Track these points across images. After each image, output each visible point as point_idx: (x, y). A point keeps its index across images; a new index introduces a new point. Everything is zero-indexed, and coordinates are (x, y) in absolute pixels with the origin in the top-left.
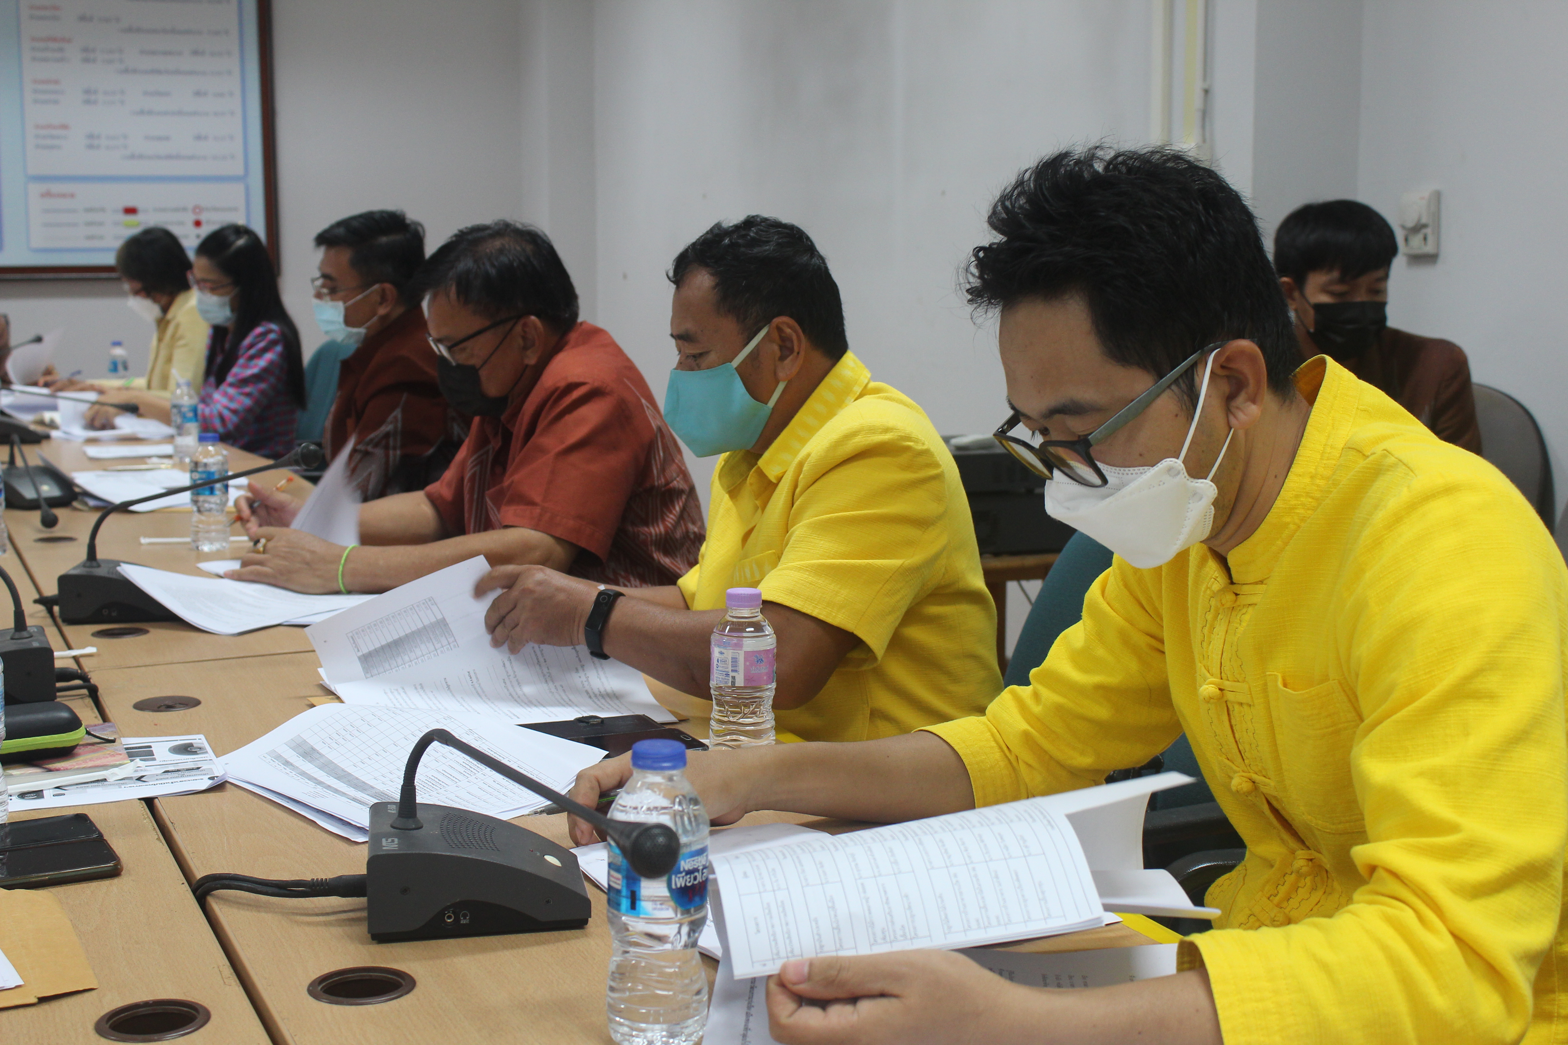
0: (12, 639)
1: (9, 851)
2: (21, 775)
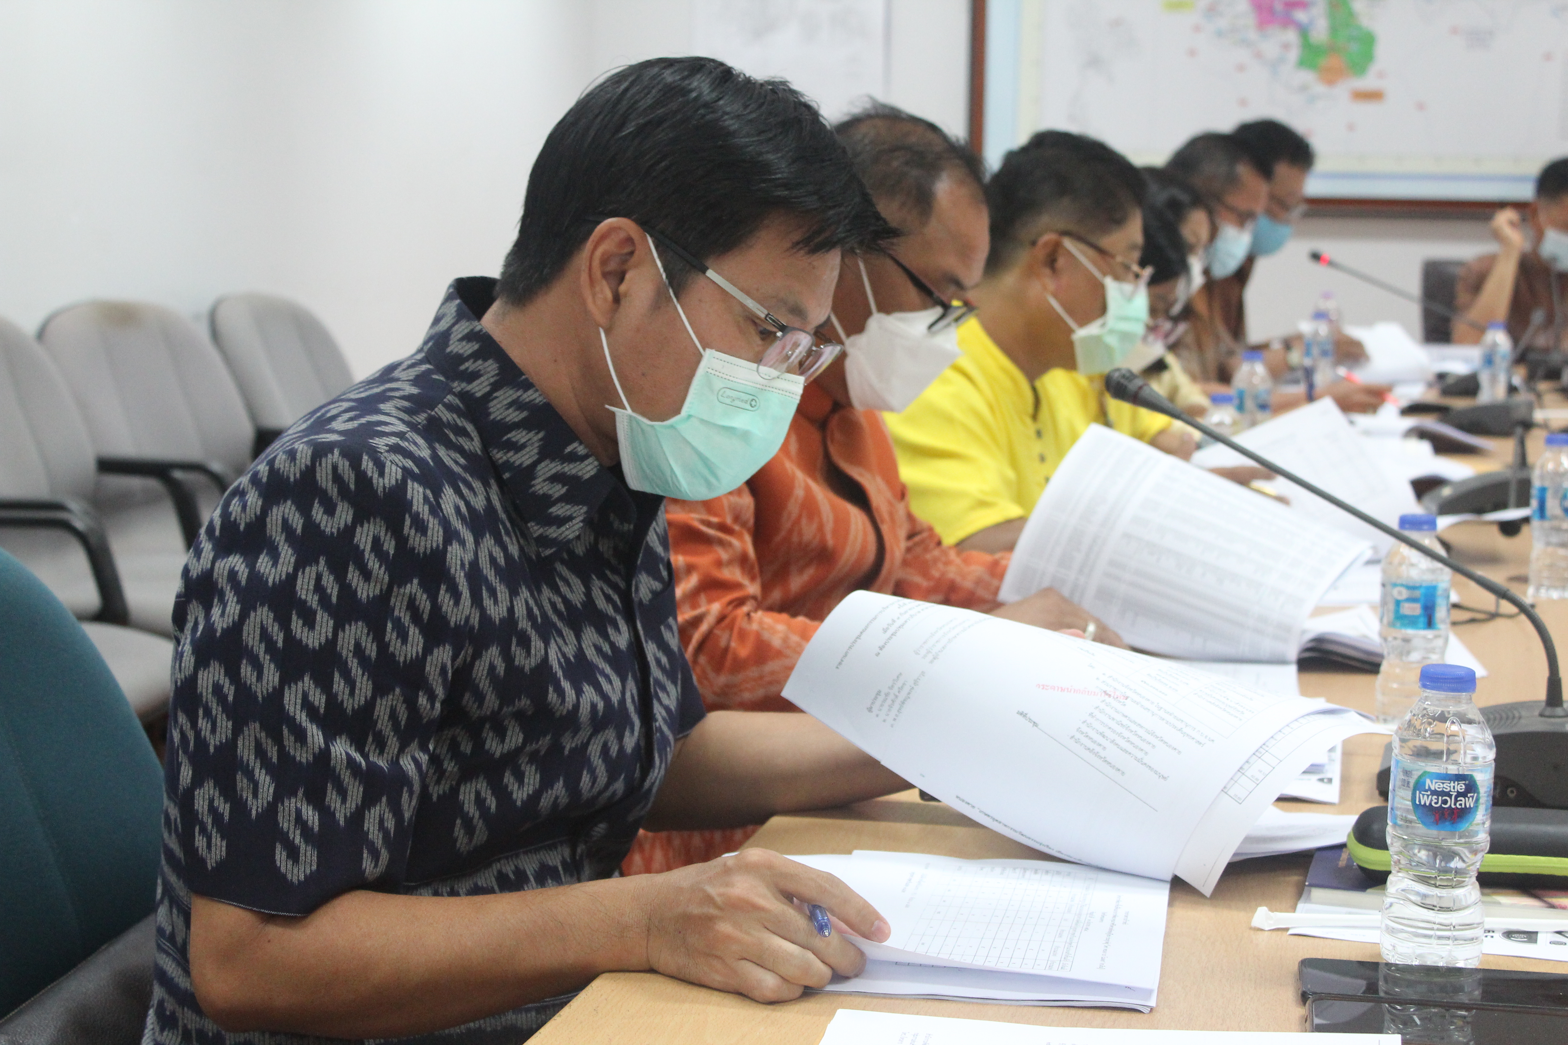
0: (1541, 715)
1: (1477, 1009)
2: (1512, 906)
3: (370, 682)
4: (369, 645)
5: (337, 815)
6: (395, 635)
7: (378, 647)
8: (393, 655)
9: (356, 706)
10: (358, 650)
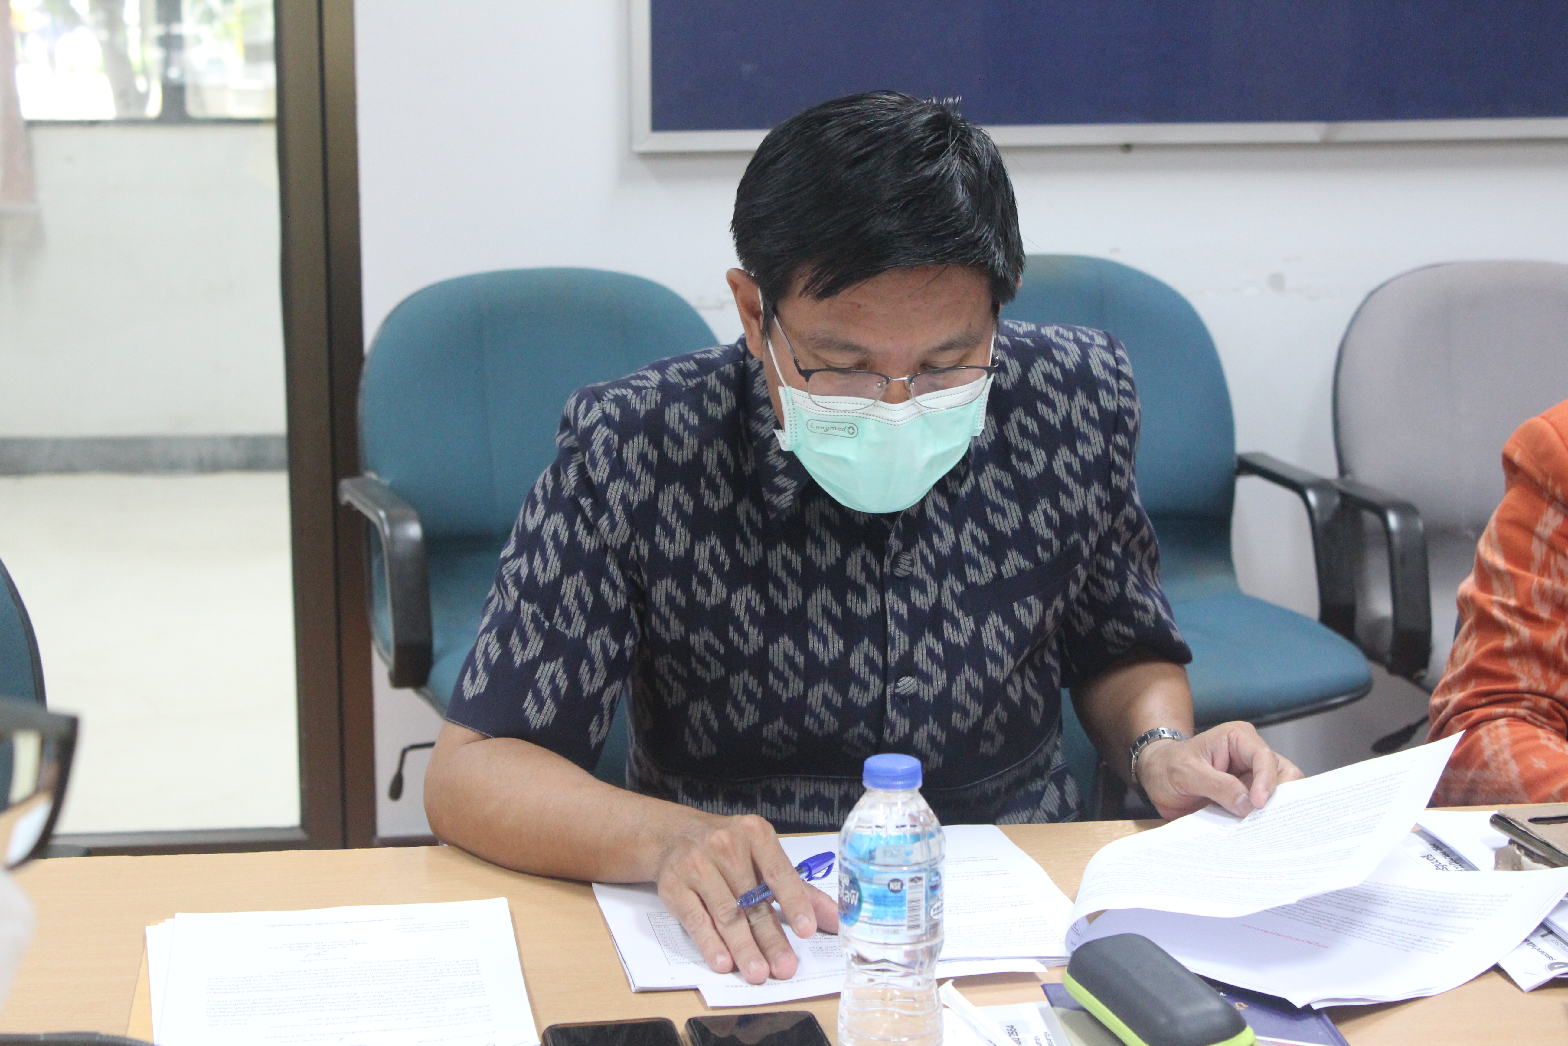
3: (559, 563)
4: (563, 532)
5: (516, 658)
6: (582, 527)
7: (569, 534)
8: (580, 543)
9: (547, 581)
10: (555, 535)
